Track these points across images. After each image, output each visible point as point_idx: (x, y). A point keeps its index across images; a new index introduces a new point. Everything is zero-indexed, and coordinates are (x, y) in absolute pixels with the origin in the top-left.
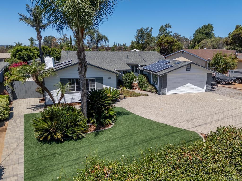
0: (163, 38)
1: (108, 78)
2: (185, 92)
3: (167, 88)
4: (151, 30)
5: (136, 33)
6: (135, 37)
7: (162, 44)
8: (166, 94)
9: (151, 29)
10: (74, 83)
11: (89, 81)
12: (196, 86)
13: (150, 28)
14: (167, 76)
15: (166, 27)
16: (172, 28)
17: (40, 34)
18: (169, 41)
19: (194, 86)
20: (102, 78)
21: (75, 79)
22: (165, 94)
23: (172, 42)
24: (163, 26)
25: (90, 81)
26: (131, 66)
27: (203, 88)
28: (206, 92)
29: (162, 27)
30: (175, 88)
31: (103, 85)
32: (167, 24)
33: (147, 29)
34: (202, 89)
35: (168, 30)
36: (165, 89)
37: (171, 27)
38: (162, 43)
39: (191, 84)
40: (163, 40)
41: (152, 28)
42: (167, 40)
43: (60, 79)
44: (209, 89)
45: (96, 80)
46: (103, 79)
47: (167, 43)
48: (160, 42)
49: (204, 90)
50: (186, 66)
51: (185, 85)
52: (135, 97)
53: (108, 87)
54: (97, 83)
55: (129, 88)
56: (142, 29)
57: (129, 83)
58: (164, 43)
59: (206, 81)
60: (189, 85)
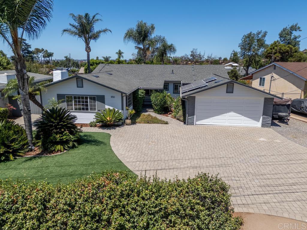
0: (273, 46)
1: (112, 97)
2: (227, 124)
3: (195, 116)
4: (264, 35)
5: (242, 40)
6: (239, 46)
7: (271, 55)
8: (194, 124)
9: (265, 33)
10: (73, 100)
11: (88, 99)
12: (245, 116)
13: (262, 32)
14: (195, 99)
15: (291, 29)
16: (301, 31)
17: (89, 46)
18: (282, 51)
19: (241, 116)
20: (104, 96)
21: (73, 96)
22: (192, 124)
23: (287, 52)
24: (286, 28)
25: (90, 99)
26: (174, 84)
27: (259, 121)
28: (262, 127)
29: (284, 30)
30: (209, 118)
31: (106, 106)
32: (294, 25)
33: (259, 33)
34: (256, 122)
35: (295, 33)
36: (192, 116)
37: (300, 29)
38: (271, 53)
39: (236, 112)
40: (274, 48)
41: (266, 31)
42: (281, 49)
43: (56, 95)
44: (268, 122)
45: (97, 98)
46: (105, 98)
47: (280, 52)
48: (268, 52)
49: (259, 124)
50: (226, 85)
51: (225, 113)
52: (150, 123)
53: (111, 108)
54: (98, 102)
55: (158, 112)
56: (250, 34)
57: (157, 106)
58: (275, 53)
59: (263, 110)
60: (232, 114)
